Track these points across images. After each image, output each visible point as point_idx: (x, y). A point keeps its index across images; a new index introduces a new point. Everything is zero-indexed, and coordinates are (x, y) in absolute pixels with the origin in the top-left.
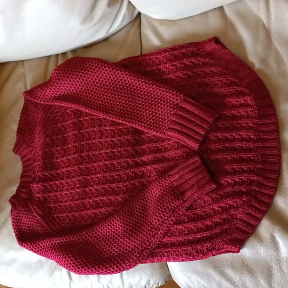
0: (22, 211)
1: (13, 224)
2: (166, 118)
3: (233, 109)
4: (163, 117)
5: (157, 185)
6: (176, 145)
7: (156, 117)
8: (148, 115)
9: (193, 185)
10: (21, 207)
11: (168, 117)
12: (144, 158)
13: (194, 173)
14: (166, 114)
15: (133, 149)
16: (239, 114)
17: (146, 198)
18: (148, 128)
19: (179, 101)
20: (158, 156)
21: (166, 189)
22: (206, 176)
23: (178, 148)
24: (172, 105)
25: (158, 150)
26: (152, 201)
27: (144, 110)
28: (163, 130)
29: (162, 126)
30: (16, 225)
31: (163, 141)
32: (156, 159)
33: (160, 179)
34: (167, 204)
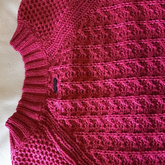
0: (34, 142)
1: (14, 157)
10: (32, 137)
30: (18, 159)
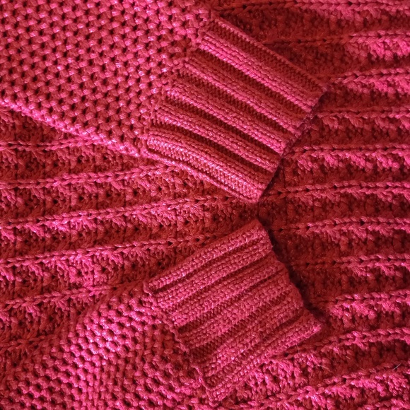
2: (142, 86)
3: (374, 71)
4: (131, 83)
5: (110, 321)
6: (178, 181)
7: (105, 82)
8: (72, 73)
9: (242, 325)
11: (150, 85)
12: (59, 224)
13: (245, 285)
14: (141, 73)
15: (16, 190)
16: (391, 91)
17: (65, 363)
18: (74, 120)
19: (190, 31)
20: (111, 216)
21: (144, 334)
22: (286, 294)
23: (185, 196)
24: (164, 44)
25: (110, 198)
26: (86, 371)
27: (58, 55)
28: (132, 128)
29: (129, 116)
31: (126, 167)
32: (101, 228)
33: (120, 301)
34: (149, 390)
